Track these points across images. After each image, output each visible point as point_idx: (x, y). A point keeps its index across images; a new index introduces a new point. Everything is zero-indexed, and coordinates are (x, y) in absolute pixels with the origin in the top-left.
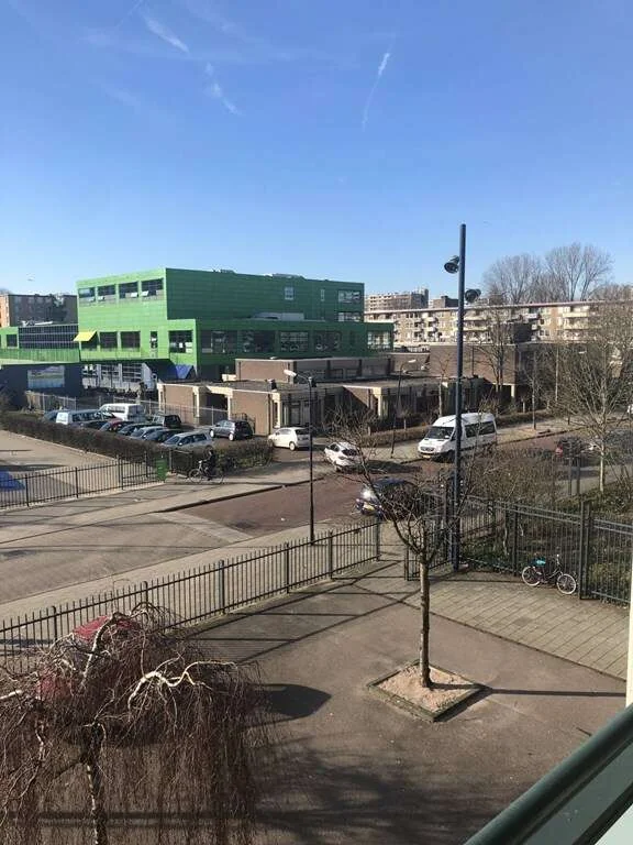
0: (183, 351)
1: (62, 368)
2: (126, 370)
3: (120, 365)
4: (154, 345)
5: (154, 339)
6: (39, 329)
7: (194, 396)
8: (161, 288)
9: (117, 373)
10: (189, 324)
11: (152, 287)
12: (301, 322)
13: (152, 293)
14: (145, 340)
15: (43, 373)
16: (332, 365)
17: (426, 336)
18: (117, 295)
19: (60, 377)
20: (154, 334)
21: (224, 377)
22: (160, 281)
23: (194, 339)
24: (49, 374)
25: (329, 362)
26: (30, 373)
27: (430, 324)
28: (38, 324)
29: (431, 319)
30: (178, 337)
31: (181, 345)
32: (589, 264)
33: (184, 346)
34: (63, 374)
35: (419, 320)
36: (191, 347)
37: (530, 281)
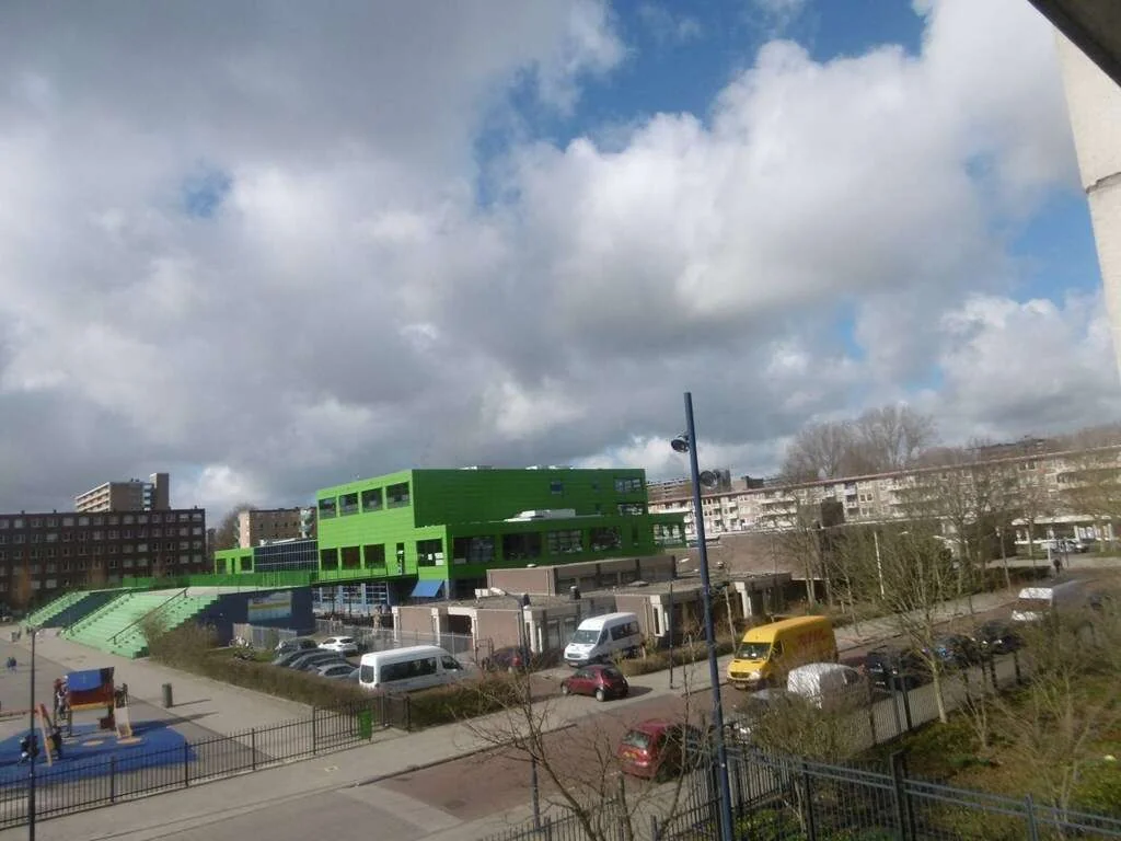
0: (432, 563)
1: (289, 593)
2: (371, 590)
3: (363, 585)
4: (401, 558)
5: (401, 552)
6: (276, 549)
7: (433, 620)
8: (407, 492)
9: (359, 595)
10: (438, 532)
11: (397, 493)
12: (571, 519)
13: (398, 499)
14: (390, 555)
15: (266, 601)
16: (602, 570)
17: (728, 525)
18: (360, 503)
19: (286, 605)
20: (400, 546)
21: (477, 592)
22: (406, 485)
23: (445, 548)
24: (272, 602)
25: (598, 565)
26: (251, 603)
27: (732, 509)
28: (275, 543)
29: (732, 504)
30: (427, 547)
31: (430, 557)
33: (434, 557)
34: (289, 600)
35: (717, 506)
36: (441, 558)
37: (843, 451)
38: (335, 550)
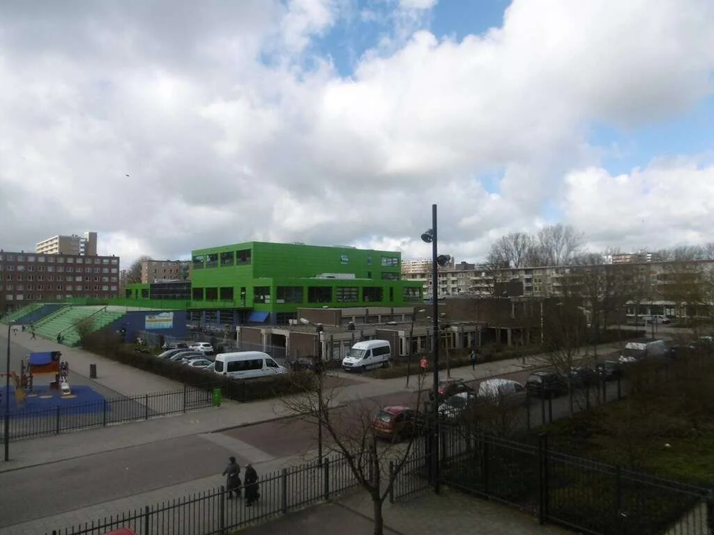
0: (263, 301)
1: (172, 314)
2: (223, 316)
3: (219, 312)
4: (243, 297)
5: (243, 293)
7: (262, 336)
8: (250, 256)
9: (216, 318)
10: (268, 282)
11: (243, 255)
12: (352, 280)
13: (244, 260)
14: (237, 293)
15: (157, 317)
16: (369, 314)
17: (450, 291)
18: (219, 261)
19: (170, 320)
20: (243, 289)
21: (290, 321)
22: (249, 251)
23: (271, 292)
24: (162, 318)
26: (147, 318)
27: (454, 282)
28: (163, 281)
29: (454, 278)
30: (260, 291)
31: (262, 297)
32: (569, 239)
33: (264, 298)
34: (171, 318)
35: (445, 279)
36: (269, 299)
37: (526, 251)
38: (202, 289)
